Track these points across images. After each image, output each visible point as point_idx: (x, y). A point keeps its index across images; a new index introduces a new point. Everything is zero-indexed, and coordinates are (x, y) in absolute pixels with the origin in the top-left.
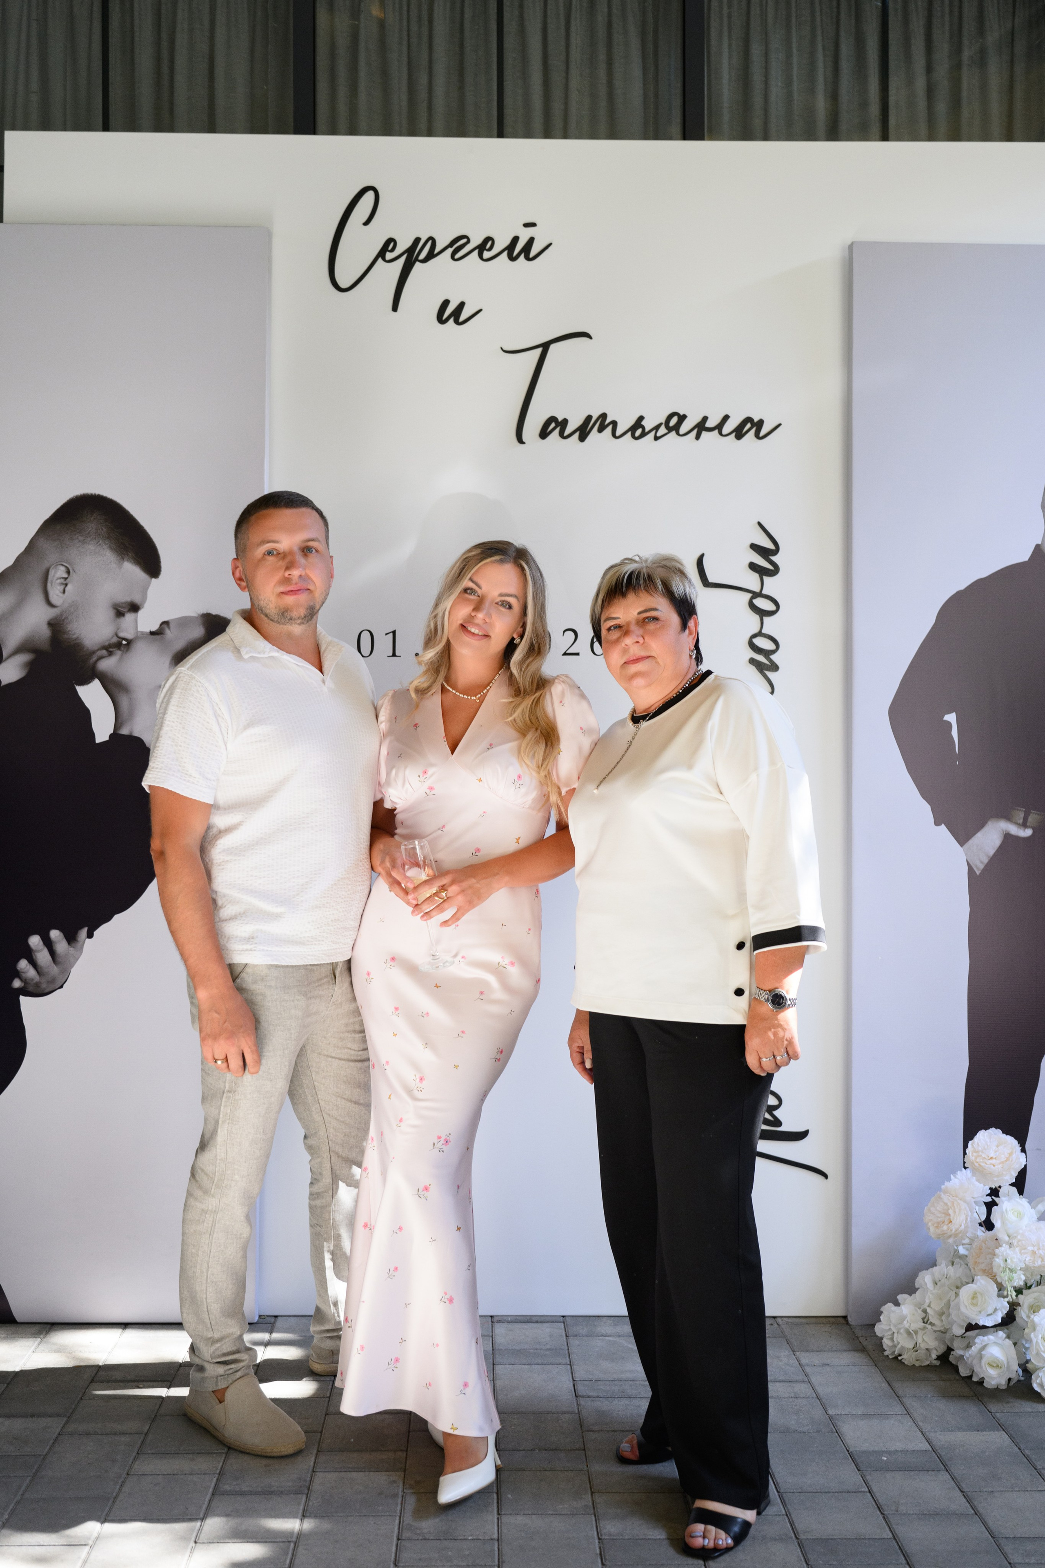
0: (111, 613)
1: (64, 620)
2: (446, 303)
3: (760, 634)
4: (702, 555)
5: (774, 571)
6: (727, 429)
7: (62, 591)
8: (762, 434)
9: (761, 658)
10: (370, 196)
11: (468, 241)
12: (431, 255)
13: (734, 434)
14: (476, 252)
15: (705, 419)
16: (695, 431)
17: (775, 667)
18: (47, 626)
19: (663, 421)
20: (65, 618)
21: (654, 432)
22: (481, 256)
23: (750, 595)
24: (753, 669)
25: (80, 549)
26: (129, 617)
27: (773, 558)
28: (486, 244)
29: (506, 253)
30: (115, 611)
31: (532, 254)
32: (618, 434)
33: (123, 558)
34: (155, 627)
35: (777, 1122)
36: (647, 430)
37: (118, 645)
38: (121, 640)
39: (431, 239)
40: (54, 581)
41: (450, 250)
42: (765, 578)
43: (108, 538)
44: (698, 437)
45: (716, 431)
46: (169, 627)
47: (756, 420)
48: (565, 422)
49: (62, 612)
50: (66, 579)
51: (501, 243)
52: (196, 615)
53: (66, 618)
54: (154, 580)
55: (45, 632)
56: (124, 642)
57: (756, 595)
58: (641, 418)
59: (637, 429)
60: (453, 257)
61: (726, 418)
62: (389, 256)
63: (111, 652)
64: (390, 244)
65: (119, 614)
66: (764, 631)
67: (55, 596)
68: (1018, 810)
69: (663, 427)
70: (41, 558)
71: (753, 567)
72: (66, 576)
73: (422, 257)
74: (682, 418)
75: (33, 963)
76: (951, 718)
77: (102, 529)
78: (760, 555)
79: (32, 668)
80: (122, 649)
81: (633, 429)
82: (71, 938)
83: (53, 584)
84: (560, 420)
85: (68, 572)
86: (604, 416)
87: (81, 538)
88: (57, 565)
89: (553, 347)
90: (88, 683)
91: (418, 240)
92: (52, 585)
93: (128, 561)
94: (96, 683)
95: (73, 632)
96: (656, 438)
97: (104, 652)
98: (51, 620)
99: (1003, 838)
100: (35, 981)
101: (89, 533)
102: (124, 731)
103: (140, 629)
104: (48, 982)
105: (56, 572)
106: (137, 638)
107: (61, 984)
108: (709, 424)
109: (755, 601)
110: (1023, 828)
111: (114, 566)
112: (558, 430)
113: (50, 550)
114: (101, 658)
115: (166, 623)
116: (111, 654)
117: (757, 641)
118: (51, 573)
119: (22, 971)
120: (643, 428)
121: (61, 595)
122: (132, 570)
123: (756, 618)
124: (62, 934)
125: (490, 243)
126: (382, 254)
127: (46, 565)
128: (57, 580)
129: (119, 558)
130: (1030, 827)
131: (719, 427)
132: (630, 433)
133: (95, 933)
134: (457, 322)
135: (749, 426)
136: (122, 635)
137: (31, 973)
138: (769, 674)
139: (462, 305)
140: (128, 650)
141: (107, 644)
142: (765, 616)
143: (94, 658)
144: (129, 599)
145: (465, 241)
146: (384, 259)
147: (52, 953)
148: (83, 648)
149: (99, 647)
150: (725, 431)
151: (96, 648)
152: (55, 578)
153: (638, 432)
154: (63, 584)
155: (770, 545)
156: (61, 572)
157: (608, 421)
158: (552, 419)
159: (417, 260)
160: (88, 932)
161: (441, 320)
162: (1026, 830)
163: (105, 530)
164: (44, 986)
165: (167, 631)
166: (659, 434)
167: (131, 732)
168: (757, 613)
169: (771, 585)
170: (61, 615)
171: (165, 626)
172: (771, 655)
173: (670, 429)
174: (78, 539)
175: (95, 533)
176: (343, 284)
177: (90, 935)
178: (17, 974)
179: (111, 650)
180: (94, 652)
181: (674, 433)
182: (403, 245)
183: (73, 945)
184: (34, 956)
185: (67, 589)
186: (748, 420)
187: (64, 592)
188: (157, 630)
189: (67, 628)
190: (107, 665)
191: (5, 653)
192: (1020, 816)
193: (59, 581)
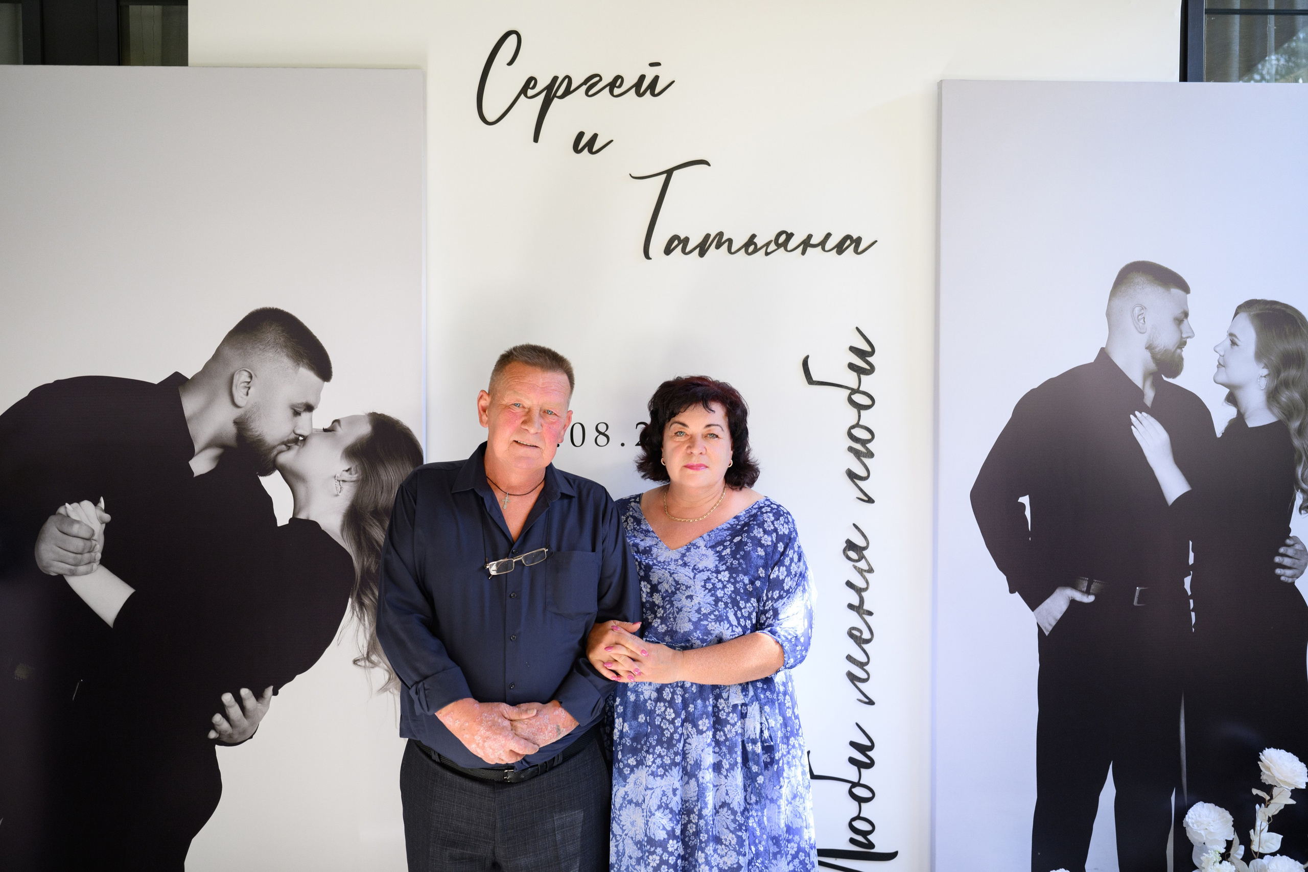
0: (289, 412)
1: (247, 419)
2: (581, 135)
3: (857, 425)
4: (807, 357)
5: (871, 370)
6: (828, 246)
7: (246, 393)
8: (860, 249)
9: (858, 446)
10: (513, 39)
11: (601, 79)
12: (568, 92)
13: (836, 249)
14: (608, 88)
15: (810, 237)
16: (801, 247)
17: (871, 455)
18: (233, 424)
19: (773, 239)
20: (248, 418)
21: (765, 248)
22: (611, 92)
23: (849, 391)
24: (851, 456)
25: (261, 356)
26: (305, 416)
27: (869, 359)
28: (617, 81)
29: (634, 90)
30: (293, 411)
31: (657, 91)
32: (733, 250)
33: (299, 364)
34: (327, 425)
35: (871, 845)
36: (758, 247)
37: (296, 441)
38: (298, 436)
39: (567, 77)
40: (238, 385)
41: (584, 88)
42: (862, 376)
43: (285, 347)
44: (803, 253)
45: (820, 247)
46: (340, 425)
47: (855, 237)
48: (687, 240)
49: (246, 412)
50: (249, 382)
51: (630, 81)
52: (364, 414)
53: (250, 417)
54: (326, 383)
55: (232, 430)
56: (301, 438)
57: (854, 391)
58: (754, 236)
59: (750, 245)
60: (587, 93)
61: (828, 235)
62: (530, 92)
63: (289, 447)
64: (530, 82)
65: (296, 413)
66: (860, 423)
67: (240, 398)
68: (1082, 579)
69: (773, 243)
70: (227, 364)
71: (852, 366)
72: (249, 380)
73: (560, 93)
74: (790, 236)
75: (226, 717)
76: (1025, 500)
77: (280, 339)
78: (858, 356)
79: (221, 461)
80: (299, 444)
81: (746, 246)
82: (259, 695)
83: (238, 387)
84: (682, 238)
85: (251, 377)
86: (721, 234)
87: (261, 347)
88: (240, 371)
89: (675, 173)
90: (270, 474)
91: (555, 79)
92: (236, 389)
93: (303, 367)
94: (277, 474)
95: (256, 429)
96: (767, 254)
97: (283, 447)
98: (236, 419)
99: (1069, 604)
100: (228, 733)
101: (268, 342)
102: (302, 516)
103: (314, 427)
104: (240, 734)
105: (240, 377)
106: (312, 434)
107: (251, 735)
108: (813, 241)
109: (853, 397)
110: (1086, 595)
111: (291, 371)
112: (681, 246)
113: (235, 359)
114: (281, 452)
115: (337, 421)
116: (289, 448)
117: (854, 431)
118: (236, 377)
119: (217, 724)
120: (756, 245)
121: (245, 397)
122: (307, 375)
123: (855, 411)
124: (251, 692)
125: (619, 81)
126: (524, 91)
127: (231, 370)
128: (242, 383)
129: (295, 364)
130: (1092, 594)
131: (822, 244)
132: (743, 250)
133: (280, 691)
134: (591, 152)
135: (848, 242)
136: (298, 432)
137: (224, 725)
138: (866, 460)
139: (595, 136)
140: (304, 445)
141: (286, 439)
142: (862, 409)
143: (275, 452)
144: (304, 401)
145: (597, 79)
146: (526, 96)
147: (243, 708)
148: (265, 443)
149: (279, 443)
150: (828, 247)
151: (276, 443)
152: (239, 382)
153: (751, 248)
154: (246, 387)
155: (867, 348)
156: (244, 377)
157: (724, 239)
158: (675, 237)
159: (555, 96)
160: (273, 690)
161: (577, 149)
162: (1089, 596)
163: (282, 339)
164: (237, 737)
165: (338, 428)
166: (769, 251)
167: (308, 517)
168: (855, 407)
169: (867, 383)
170: (245, 415)
171: (336, 424)
172: (867, 444)
173: (779, 246)
174: (258, 347)
175: (274, 342)
176: (490, 119)
177: (275, 693)
178: (213, 727)
179: (289, 445)
180: (274, 447)
181: (782, 248)
182: (542, 83)
183: (261, 701)
184: (226, 710)
185: (250, 392)
186: (848, 237)
187: (247, 394)
188: (329, 428)
189: (250, 426)
190: (285, 458)
191: (197, 449)
192: (1084, 585)
193: (243, 385)
